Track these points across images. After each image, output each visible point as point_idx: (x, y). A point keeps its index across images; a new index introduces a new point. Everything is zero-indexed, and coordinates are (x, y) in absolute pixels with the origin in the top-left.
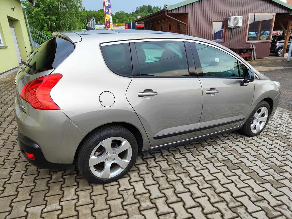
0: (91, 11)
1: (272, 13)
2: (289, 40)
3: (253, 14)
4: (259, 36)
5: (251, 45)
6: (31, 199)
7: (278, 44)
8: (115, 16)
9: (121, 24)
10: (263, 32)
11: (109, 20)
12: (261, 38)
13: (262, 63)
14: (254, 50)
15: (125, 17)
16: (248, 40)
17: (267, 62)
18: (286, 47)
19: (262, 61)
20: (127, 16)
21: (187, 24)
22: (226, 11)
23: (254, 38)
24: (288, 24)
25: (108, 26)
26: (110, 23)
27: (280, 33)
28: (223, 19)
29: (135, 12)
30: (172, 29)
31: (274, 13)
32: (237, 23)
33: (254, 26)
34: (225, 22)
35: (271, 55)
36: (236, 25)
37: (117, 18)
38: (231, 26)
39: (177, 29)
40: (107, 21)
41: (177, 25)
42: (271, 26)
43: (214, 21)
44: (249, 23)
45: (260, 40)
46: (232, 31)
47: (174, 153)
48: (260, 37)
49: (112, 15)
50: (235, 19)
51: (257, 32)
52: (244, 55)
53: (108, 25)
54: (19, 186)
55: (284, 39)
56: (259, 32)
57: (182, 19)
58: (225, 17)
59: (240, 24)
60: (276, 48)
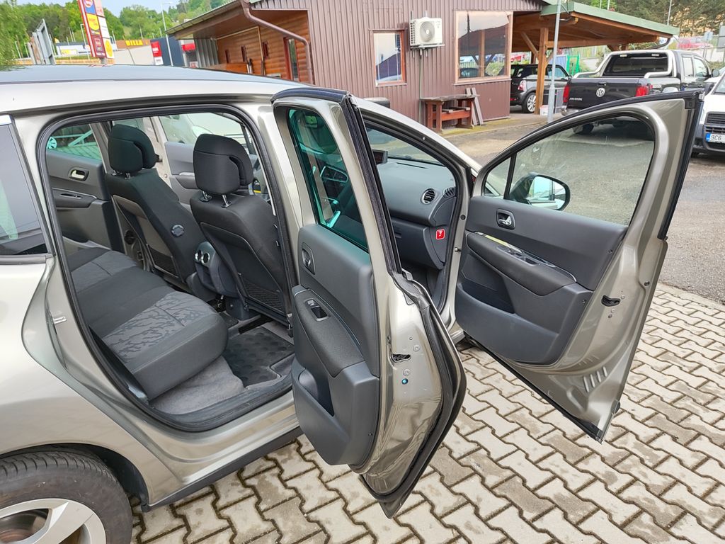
0: (44, 4)
1: (506, 10)
2: (547, 74)
3: (464, 14)
4: (483, 66)
5: (468, 90)
7: (526, 85)
8: (120, 18)
9: (140, 41)
10: (490, 56)
11: (99, 30)
12: (488, 70)
13: (496, 131)
14: (476, 100)
15: (149, 23)
16: (461, 77)
17: (506, 128)
18: (542, 91)
19: (495, 126)
20: (155, 19)
21: (308, 40)
22: (401, 7)
23: (474, 72)
24: (541, 35)
25: (99, 49)
26: (104, 39)
27: (525, 58)
28: (396, 26)
29: (176, 8)
30: (272, 53)
31: (509, 10)
32: (431, 36)
33: (470, 43)
34: (404, 34)
35: (512, 112)
36: (428, 41)
37: (128, 25)
38: (416, 44)
39: (284, 53)
40: (93, 32)
41: (283, 42)
42: (505, 41)
43: (375, 31)
44: (458, 36)
45: (486, 75)
46: (420, 57)
47: (279, 459)
48: (485, 68)
49: (108, 16)
50: (425, 25)
51: (477, 57)
52: (455, 114)
53: (98, 43)
55: (536, 73)
56: (483, 56)
57: (294, 27)
58: (400, 22)
59: (438, 39)
60: (522, 94)
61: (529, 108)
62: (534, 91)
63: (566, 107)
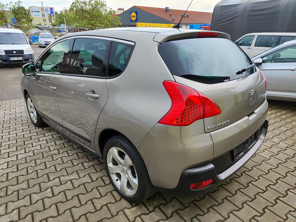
6: (263, 161)
54: (265, 174)
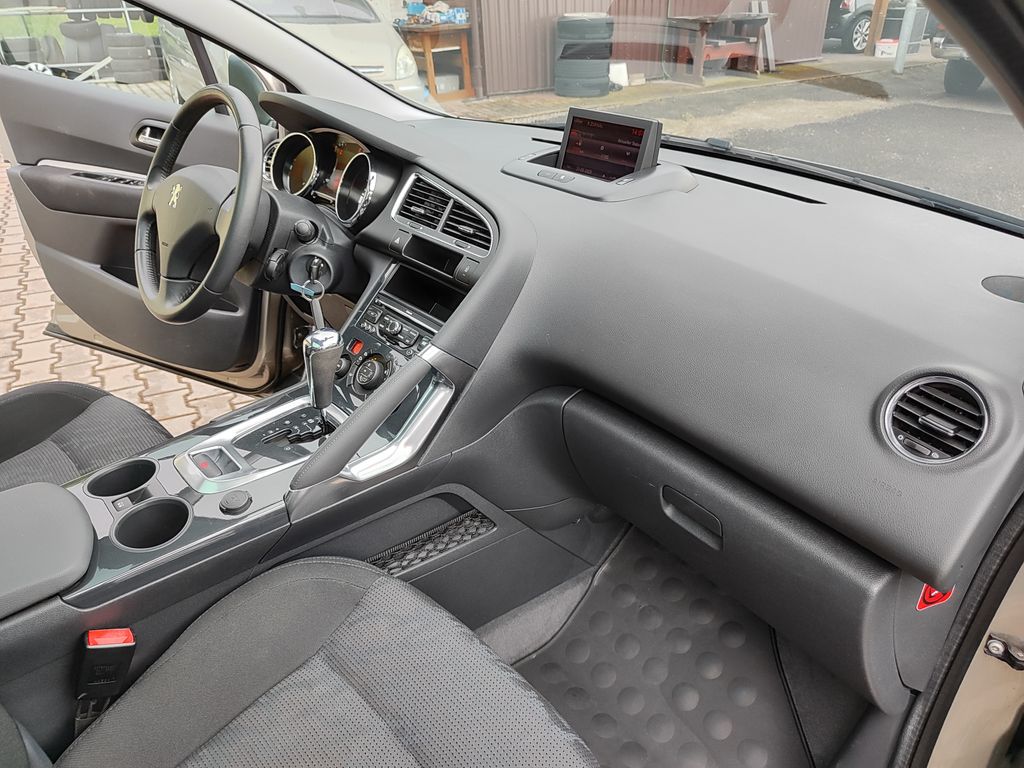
5: (755, 5)
14: (767, 24)
18: (886, 12)
35: (827, 50)
52: (728, 48)
60: (846, 16)
61: (855, 44)
62: (868, 13)
63: (943, 40)
